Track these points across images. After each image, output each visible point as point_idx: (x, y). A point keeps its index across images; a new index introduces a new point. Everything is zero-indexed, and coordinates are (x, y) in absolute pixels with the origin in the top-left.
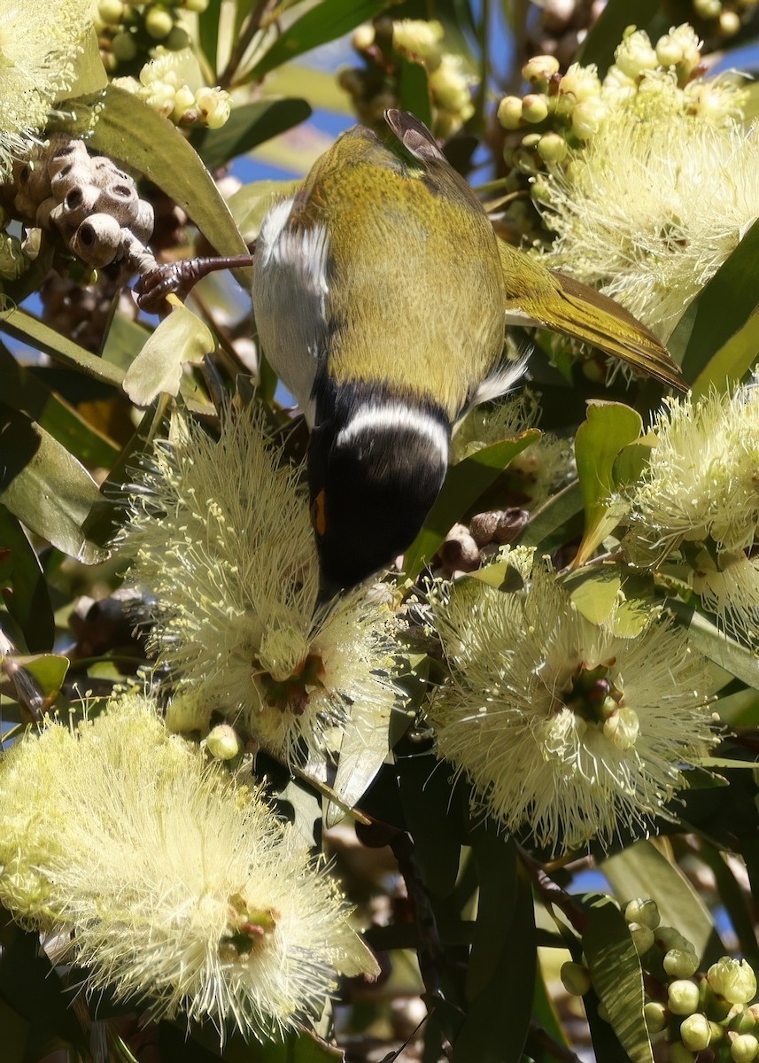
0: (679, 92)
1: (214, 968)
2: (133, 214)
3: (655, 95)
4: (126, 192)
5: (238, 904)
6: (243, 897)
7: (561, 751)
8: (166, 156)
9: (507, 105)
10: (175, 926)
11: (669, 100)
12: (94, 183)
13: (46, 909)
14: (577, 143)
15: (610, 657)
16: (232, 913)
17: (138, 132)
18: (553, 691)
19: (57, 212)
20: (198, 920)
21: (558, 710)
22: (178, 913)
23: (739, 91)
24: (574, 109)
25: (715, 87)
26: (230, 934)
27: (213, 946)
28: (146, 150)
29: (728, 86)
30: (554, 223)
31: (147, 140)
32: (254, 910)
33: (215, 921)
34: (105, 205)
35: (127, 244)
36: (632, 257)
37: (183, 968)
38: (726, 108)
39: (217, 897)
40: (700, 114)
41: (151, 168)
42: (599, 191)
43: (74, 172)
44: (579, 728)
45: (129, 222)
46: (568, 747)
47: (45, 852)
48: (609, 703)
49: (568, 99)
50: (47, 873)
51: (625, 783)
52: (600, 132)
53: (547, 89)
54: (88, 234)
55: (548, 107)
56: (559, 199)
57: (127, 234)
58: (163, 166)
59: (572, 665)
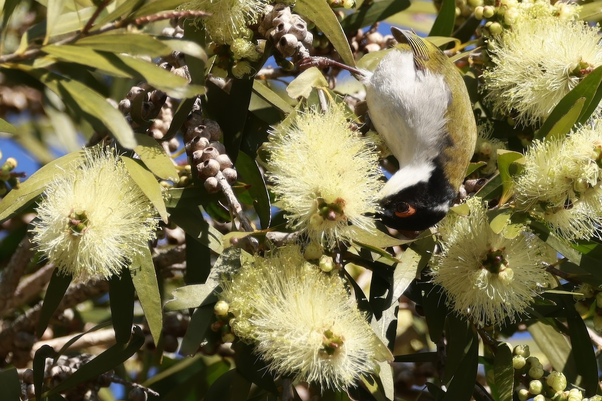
0: (551, 6)
1: (318, 362)
2: (304, 36)
3: (541, 7)
4: (302, 26)
5: (328, 334)
6: (331, 331)
7: (480, 285)
8: (322, 15)
9: (478, 9)
10: (300, 344)
11: (547, 9)
12: (290, 22)
13: (252, 336)
14: (506, 26)
15: (503, 247)
16: (324, 338)
17: (313, 5)
18: (478, 260)
19: (273, 33)
20: (310, 341)
21: (480, 268)
22: (303, 338)
23: (578, 6)
24: (505, 13)
25: (568, 4)
26: (323, 348)
27: (316, 353)
28: (315, 12)
29: (574, 4)
30: (495, 60)
31: (316, 8)
32: (336, 336)
33: (317, 341)
34: (293, 31)
35: (299, 47)
36: (525, 76)
37: (304, 362)
38: (572, 13)
39: (318, 331)
40: (561, 15)
41: (316, 20)
42: (514, 45)
43: (283, 17)
44: (488, 276)
45: (302, 39)
46: (483, 283)
47: (251, 312)
48: (502, 267)
49: (504, 7)
50: (252, 321)
51: (506, 300)
52: (515, 23)
53: (495, 4)
54: (284, 41)
55: (494, 12)
56: (496, 50)
57: (300, 43)
58: (320, 19)
59: (487, 249)
